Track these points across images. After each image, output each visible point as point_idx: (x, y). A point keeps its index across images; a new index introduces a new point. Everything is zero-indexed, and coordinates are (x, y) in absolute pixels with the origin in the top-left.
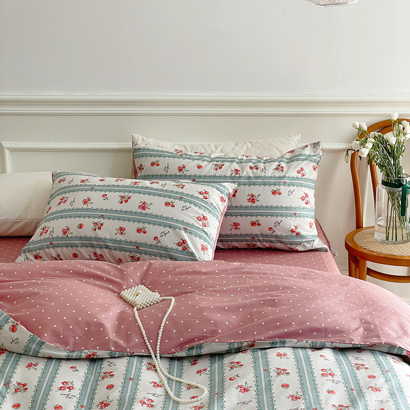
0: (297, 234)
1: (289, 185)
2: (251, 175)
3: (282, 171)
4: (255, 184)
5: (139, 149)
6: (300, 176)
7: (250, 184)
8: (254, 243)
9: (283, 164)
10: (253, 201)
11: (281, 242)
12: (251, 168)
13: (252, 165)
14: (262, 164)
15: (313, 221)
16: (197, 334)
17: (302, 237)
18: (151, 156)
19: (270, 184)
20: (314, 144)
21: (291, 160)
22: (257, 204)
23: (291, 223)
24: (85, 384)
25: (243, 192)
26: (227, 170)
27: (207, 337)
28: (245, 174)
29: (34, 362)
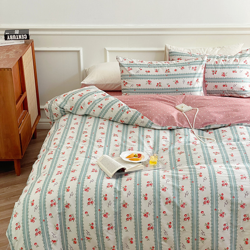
0: (243, 90)
1: (240, 68)
2: (223, 64)
3: (237, 62)
4: (225, 68)
5: (172, 52)
6: (245, 64)
7: (222, 68)
8: (224, 94)
9: (237, 59)
10: (224, 76)
11: (236, 94)
12: (223, 61)
13: (223, 59)
14: (228, 59)
17: (246, 91)
18: (177, 55)
19: (232, 68)
21: (241, 57)
22: (226, 77)
23: (240, 85)
24: (171, 138)
25: (220, 72)
26: (212, 62)
27: (212, 122)
28: (220, 63)
29: (150, 130)
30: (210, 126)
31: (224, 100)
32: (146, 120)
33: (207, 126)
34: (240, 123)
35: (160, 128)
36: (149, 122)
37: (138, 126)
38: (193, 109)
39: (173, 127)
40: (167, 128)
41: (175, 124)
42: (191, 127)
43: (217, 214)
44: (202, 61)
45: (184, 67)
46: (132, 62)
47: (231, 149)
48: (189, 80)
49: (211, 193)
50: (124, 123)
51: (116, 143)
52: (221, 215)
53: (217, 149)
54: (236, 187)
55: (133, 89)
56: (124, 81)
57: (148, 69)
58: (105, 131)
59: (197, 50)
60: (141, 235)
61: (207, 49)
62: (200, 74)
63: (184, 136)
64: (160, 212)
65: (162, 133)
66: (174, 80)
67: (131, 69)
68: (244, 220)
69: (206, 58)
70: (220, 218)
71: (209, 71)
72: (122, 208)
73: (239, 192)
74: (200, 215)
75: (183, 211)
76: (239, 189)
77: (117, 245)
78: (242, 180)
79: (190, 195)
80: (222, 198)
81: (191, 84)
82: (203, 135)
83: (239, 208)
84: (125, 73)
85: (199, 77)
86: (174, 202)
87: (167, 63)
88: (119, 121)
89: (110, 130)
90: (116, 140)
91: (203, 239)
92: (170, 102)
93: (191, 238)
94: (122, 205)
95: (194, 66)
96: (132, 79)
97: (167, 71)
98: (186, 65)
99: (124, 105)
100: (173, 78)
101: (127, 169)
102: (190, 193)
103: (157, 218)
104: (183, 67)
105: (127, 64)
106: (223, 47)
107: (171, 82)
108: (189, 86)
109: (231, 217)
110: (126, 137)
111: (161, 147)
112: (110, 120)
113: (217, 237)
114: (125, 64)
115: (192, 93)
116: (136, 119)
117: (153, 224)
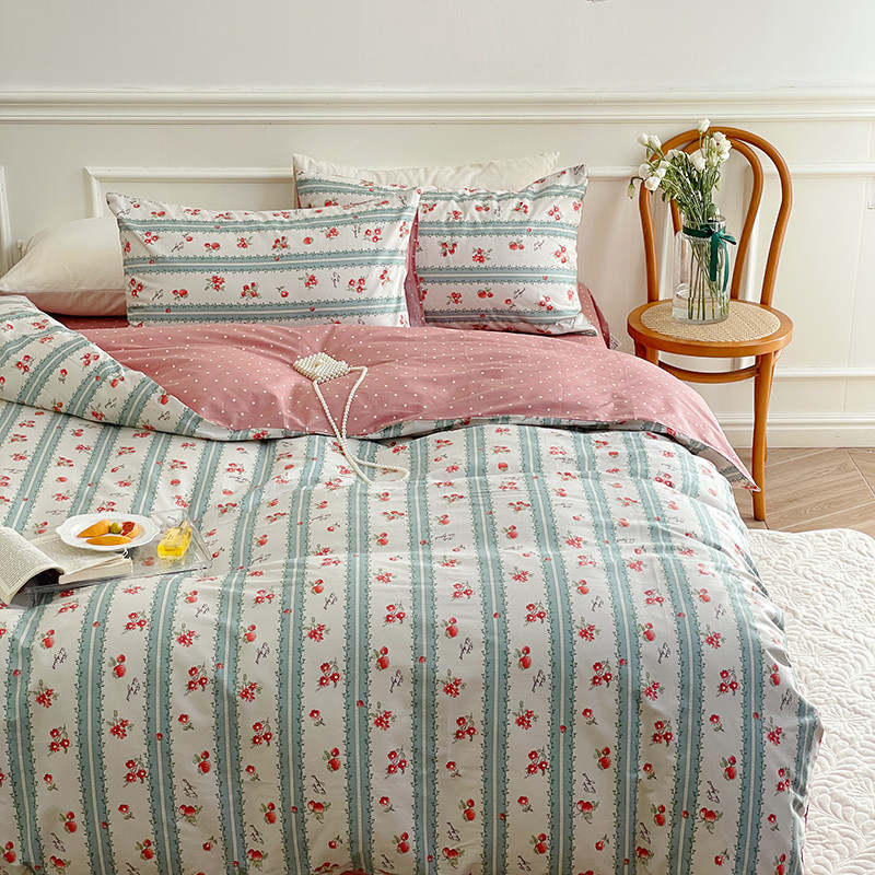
0: (548, 309)
1: (536, 234)
2: (478, 220)
3: (525, 212)
4: (483, 234)
5: (306, 181)
6: (553, 218)
7: (476, 234)
8: (485, 323)
9: (527, 202)
10: (481, 259)
11: (525, 321)
12: (478, 209)
13: (480, 203)
14: (495, 202)
15: (574, 289)
16: (395, 410)
17: (557, 312)
18: (325, 191)
19: (506, 233)
20: (575, 169)
21: (539, 195)
22: (487, 263)
23: (539, 292)
24: (257, 468)
25: (466, 246)
26: (441, 213)
27: (408, 415)
28: (468, 218)
29: (190, 441)
30: (399, 426)
31: (463, 340)
32: (176, 407)
33: (389, 428)
34: (501, 417)
35: (225, 436)
36: (187, 415)
37: (152, 429)
38: (351, 372)
39: (272, 432)
40: (251, 435)
41: (278, 423)
42: (336, 430)
43: (364, 718)
44: (401, 210)
45: (338, 229)
46: (163, 214)
47: (445, 502)
48: (355, 273)
49: (348, 648)
50: (103, 420)
51: (62, 488)
52: (380, 722)
53: (398, 503)
54: (433, 626)
55: (161, 306)
56: (133, 280)
57: (213, 238)
58: (28, 448)
59: (402, 174)
60: (104, 801)
61: (436, 171)
62: (394, 252)
63: (302, 462)
64: (168, 718)
65: (230, 454)
66: (302, 273)
67: (156, 238)
68: (458, 735)
69: (415, 201)
70: (376, 732)
71: (431, 244)
72: (35, 707)
73: (443, 641)
74: (308, 723)
75: (250, 713)
76: (441, 631)
77: (22, 838)
78: (456, 600)
79: (274, 656)
80: (383, 664)
81: (360, 287)
82: (372, 458)
83: (441, 696)
84: (137, 251)
85: (390, 263)
86: (216, 681)
87: (281, 218)
88: (88, 415)
89: (48, 443)
90: (62, 480)
91: (318, 806)
92: (276, 348)
93: (278, 805)
94: (32, 699)
95: (372, 227)
96: (158, 271)
97: (280, 243)
98: (344, 224)
99: (104, 356)
100: (297, 268)
101: (67, 573)
102: (272, 650)
103: (158, 738)
104: (333, 231)
105: (144, 222)
106: (491, 164)
107: (292, 281)
108: (356, 296)
109: (415, 727)
110: (102, 469)
111: (217, 497)
112: (57, 412)
113: (369, 799)
114: (137, 221)
115: (363, 318)
116: (144, 404)
117: (145, 760)
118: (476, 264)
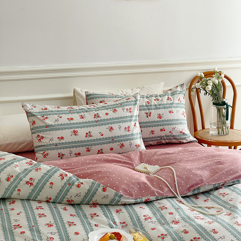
0: (183, 134)
1: (176, 108)
2: (156, 104)
3: (171, 100)
4: (159, 108)
6: (179, 102)
7: (157, 109)
9: (170, 97)
10: (160, 118)
11: (176, 139)
13: (155, 98)
14: (160, 98)
16: (194, 182)
17: (186, 135)
18: (99, 98)
19: (167, 108)
20: (181, 85)
21: (172, 94)
22: (162, 119)
23: (180, 128)
25: (154, 113)
26: (143, 102)
27: (200, 184)
28: (153, 104)
32: (111, 192)
36: (116, 195)
37: (97, 204)
40: (143, 200)
41: (153, 194)
45: (117, 109)
46: (46, 109)
48: (126, 125)
55: (53, 144)
56: (39, 135)
57: (70, 116)
65: (139, 211)
66: (107, 126)
67: (47, 118)
71: (142, 113)
81: (128, 130)
84: (39, 124)
87: (92, 107)
95: (128, 107)
96: (50, 131)
97: (96, 116)
98: (118, 107)
100: (105, 124)
104: (115, 110)
105: (40, 112)
106: (143, 87)
107: (104, 129)
108: (128, 133)
118: (159, 119)
